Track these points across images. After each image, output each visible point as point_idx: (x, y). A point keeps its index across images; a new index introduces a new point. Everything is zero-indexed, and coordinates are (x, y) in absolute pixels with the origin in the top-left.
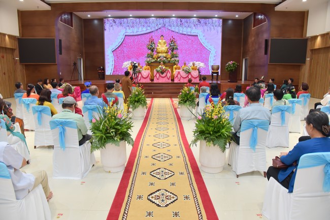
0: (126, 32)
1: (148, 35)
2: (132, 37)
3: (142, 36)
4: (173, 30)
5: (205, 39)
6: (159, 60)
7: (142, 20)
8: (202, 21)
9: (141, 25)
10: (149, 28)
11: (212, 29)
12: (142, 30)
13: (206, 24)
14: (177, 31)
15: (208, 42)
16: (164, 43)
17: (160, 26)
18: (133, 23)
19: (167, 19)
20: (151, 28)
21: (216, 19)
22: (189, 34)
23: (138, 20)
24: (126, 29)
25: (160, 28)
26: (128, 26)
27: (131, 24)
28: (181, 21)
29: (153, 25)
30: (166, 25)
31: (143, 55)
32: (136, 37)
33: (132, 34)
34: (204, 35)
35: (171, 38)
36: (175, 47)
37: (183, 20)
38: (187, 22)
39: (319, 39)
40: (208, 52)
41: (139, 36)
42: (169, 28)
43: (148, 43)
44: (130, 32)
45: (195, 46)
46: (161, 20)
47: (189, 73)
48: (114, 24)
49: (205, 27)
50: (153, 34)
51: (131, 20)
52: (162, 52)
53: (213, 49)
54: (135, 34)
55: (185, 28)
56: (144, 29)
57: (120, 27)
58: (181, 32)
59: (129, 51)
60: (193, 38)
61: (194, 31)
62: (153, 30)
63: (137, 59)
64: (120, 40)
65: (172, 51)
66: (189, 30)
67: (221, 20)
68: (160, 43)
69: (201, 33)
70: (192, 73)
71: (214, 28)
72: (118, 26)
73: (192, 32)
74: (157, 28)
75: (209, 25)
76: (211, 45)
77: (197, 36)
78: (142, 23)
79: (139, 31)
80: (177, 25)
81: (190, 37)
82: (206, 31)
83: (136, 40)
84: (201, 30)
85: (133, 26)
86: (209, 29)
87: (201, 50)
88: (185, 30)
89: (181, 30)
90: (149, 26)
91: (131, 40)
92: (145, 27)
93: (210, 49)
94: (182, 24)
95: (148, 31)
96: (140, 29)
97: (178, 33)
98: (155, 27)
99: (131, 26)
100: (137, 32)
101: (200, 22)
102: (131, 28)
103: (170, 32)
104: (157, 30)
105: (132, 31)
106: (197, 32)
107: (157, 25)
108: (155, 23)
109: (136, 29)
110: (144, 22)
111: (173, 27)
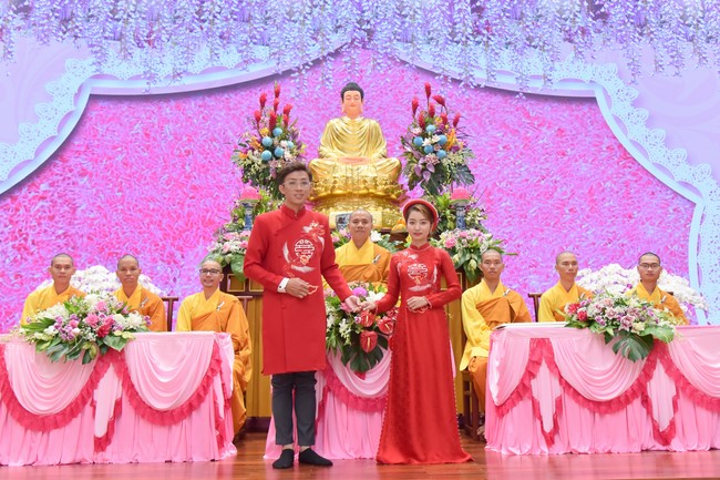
0: (99, 76)
2: (142, 110)
3: (210, 101)
4: (426, 60)
5: (649, 123)
9: (208, 35)
10: (261, 52)
13: (642, 25)
14: (454, 71)
15: (668, 143)
16: (370, 138)
17: (336, 40)
18: (153, 19)
20: (277, 54)
22: (537, 87)
24: (101, 57)
25: (337, 53)
26: (119, 37)
27: (138, 24)
29: (293, 32)
30: (381, 35)
32: (168, 109)
33: (141, 87)
34: (635, 93)
35: (422, 96)
36: (450, 159)
37: (494, 4)
40: (679, 210)
41: (193, 104)
42: (401, 50)
43: (249, 134)
44: (124, 74)
45: (584, 168)
47: (652, 347)
48: (18, 21)
49: (642, 47)
50: (289, 89)
53: (706, 185)
55: (506, 54)
56: (230, 57)
57: (60, 46)
58: (480, 76)
59: (111, 202)
60: (564, 114)
61: (569, 73)
62: (290, 61)
63: (171, 260)
64: (49, 129)
65: (433, 190)
66: (534, 63)
68: (338, 137)
69: (614, 85)
70: (677, 353)
71: (697, 51)
72: (44, 38)
73: (556, 76)
74: (314, 51)
75: (666, 32)
76: (689, 161)
77: (593, 100)
78: (212, 22)
79: (190, 68)
80: (453, 34)
81: (546, 109)
82: (647, 68)
83: (168, 128)
84: (613, 67)
85: (154, 35)
86: (667, 60)
87: (627, 195)
88: (507, 68)
89: (483, 62)
90: (264, 42)
91: (131, 127)
92: (233, 47)
93: (686, 184)
94: (488, 26)
95: (256, 71)
96: (196, 59)
97: (456, 82)
98: (301, 47)
99: (136, 38)
100: (177, 75)
101: (605, 16)
102: (137, 52)
103: (410, 74)
104: (317, 62)
105: (141, 70)
106: (586, 77)
107: (317, 31)
108: (303, 23)
109: (168, 59)
110: (232, 13)
111: (426, 48)
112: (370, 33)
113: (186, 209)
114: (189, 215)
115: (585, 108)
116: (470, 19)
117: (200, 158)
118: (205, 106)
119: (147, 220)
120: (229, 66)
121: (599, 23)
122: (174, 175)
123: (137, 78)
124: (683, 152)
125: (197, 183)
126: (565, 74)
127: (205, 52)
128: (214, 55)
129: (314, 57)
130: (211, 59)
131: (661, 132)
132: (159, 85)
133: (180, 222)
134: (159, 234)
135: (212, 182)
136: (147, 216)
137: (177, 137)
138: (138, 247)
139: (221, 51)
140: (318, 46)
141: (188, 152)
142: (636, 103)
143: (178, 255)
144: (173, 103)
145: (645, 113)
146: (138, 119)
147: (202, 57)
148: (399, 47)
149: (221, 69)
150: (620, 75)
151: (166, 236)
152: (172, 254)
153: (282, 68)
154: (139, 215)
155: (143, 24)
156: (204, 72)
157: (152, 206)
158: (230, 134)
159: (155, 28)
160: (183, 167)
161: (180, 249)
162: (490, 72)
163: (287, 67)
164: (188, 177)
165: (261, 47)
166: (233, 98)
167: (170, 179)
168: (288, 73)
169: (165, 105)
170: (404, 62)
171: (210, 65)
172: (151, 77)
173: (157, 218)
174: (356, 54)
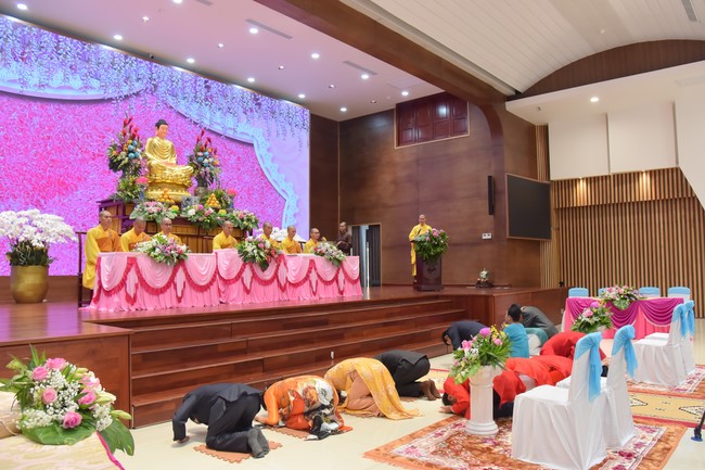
1: (92, 110)
2: (18, 104)
4: (182, 110)
5: (273, 160)
6: (192, 212)
7: (68, 44)
8: (265, 101)
9: (62, 64)
10: (95, 83)
11: (289, 133)
12: (65, 84)
13: (273, 113)
14: (195, 117)
15: (279, 171)
16: (171, 152)
17: (138, 86)
18: (26, 44)
19: (163, 68)
20: (104, 87)
21: (298, 107)
22: (230, 134)
23: (48, 37)
25: (137, 94)
28: (208, 87)
29: (113, 75)
30: (161, 90)
31: (64, 187)
32: (35, 107)
33: (17, 88)
34: (268, 144)
37: (215, 86)
38: (225, 96)
39: (582, 187)
40: (280, 202)
41: (52, 108)
42: (170, 101)
44: (4, 77)
45: (247, 178)
46: (145, 64)
49: (272, 122)
50: (111, 109)
51: (16, 26)
52: (175, 185)
53: (290, 192)
54: (31, 91)
55: (218, 113)
56: (76, 82)
58: (206, 123)
60: (241, 149)
61: (246, 129)
62: (111, 93)
66: (230, 121)
67: (307, 112)
69: (261, 139)
71: (292, 130)
73: (239, 130)
74: (125, 90)
75: (282, 118)
76: (286, 180)
77: (252, 145)
78: (65, 56)
79: (50, 82)
80: (196, 98)
81: (233, 146)
82: (274, 134)
83: (36, 120)
84: (261, 130)
85: (25, 56)
86: (281, 132)
87: (263, 193)
88: (219, 121)
89: (208, 115)
90: (97, 77)
91: (10, 115)
92: (78, 76)
93: (283, 191)
94: (212, 97)
95: (91, 94)
96: (54, 78)
97: (197, 124)
98: (118, 86)
99: (13, 54)
100: (42, 86)
101: (259, 104)
102: (14, 63)
103: (174, 115)
104: (127, 97)
105: (17, 77)
106: (251, 133)
107: (127, 78)
108: (119, 71)
109: (35, 73)
110: (78, 54)
111: (183, 102)
112: (156, 86)
113: (48, 174)
114: (49, 177)
115: (249, 148)
116: (204, 91)
117: (57, 142)
118: (60, 110)
119: (22, 177)
120: (74, 87)
121: (257, 107)
122: (40, 151)
123: (14, 81)
124: (283, 176)
125: (54, 157)
126: (242, 130)
127: (60, 75)
128: (66, 78)
129: (125, 93)
130: (64, 80)
131: (276, 165)
132: (29, 89)
133: (44, 181)
134: (30, 187)
135: (64, 159)
136: (21, 174)
137: (42, 127)
138: (16, 193)
139: (70, 77)
140: (127, 88)
141: (49, 138)
142: (269, 150)
143: (42, 202)
144: (39, 104)
145: (271, 155)
146: (15, 109)
147: (58, 78)
148: (170, 98)
149: (70, 88)
150: (264, 135)
151: (34, 189)
152: (39, 201)
153: (107, 96)
154: (16, 173)
155: (18, 45)
156: (60, 88)
157: (25, 168)
158: (75, 130)
159: (27, 50)
160: (46, 146)
161: (43, 198)
162: (211, 120)
163: (109, 96)
164: (49, 153)
165: (95, 80)
166: (78, 108)
167: (37, 152)
168: (110, 100)
169: (33, 104)
170: (171, 107)
171: (63, 84)
172: (24, 84)
173: (28, 176)
174: (148, 97)
